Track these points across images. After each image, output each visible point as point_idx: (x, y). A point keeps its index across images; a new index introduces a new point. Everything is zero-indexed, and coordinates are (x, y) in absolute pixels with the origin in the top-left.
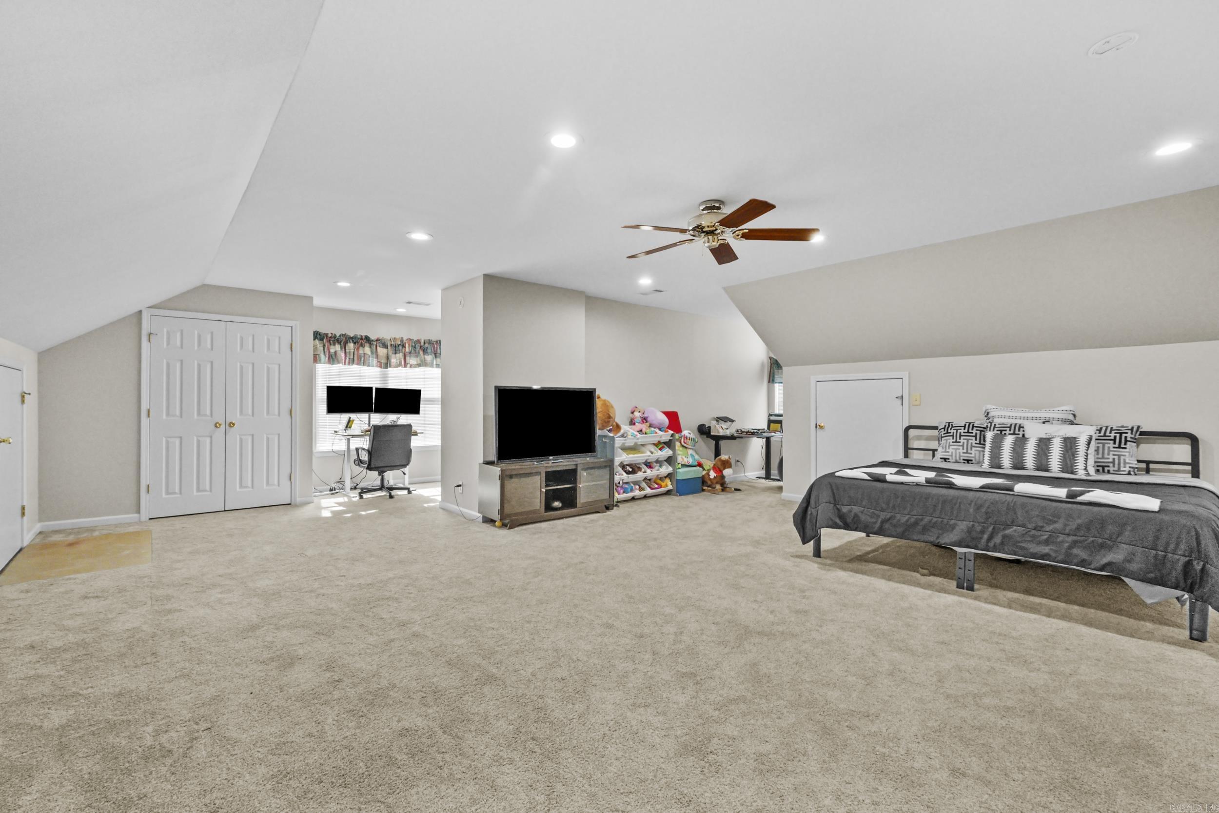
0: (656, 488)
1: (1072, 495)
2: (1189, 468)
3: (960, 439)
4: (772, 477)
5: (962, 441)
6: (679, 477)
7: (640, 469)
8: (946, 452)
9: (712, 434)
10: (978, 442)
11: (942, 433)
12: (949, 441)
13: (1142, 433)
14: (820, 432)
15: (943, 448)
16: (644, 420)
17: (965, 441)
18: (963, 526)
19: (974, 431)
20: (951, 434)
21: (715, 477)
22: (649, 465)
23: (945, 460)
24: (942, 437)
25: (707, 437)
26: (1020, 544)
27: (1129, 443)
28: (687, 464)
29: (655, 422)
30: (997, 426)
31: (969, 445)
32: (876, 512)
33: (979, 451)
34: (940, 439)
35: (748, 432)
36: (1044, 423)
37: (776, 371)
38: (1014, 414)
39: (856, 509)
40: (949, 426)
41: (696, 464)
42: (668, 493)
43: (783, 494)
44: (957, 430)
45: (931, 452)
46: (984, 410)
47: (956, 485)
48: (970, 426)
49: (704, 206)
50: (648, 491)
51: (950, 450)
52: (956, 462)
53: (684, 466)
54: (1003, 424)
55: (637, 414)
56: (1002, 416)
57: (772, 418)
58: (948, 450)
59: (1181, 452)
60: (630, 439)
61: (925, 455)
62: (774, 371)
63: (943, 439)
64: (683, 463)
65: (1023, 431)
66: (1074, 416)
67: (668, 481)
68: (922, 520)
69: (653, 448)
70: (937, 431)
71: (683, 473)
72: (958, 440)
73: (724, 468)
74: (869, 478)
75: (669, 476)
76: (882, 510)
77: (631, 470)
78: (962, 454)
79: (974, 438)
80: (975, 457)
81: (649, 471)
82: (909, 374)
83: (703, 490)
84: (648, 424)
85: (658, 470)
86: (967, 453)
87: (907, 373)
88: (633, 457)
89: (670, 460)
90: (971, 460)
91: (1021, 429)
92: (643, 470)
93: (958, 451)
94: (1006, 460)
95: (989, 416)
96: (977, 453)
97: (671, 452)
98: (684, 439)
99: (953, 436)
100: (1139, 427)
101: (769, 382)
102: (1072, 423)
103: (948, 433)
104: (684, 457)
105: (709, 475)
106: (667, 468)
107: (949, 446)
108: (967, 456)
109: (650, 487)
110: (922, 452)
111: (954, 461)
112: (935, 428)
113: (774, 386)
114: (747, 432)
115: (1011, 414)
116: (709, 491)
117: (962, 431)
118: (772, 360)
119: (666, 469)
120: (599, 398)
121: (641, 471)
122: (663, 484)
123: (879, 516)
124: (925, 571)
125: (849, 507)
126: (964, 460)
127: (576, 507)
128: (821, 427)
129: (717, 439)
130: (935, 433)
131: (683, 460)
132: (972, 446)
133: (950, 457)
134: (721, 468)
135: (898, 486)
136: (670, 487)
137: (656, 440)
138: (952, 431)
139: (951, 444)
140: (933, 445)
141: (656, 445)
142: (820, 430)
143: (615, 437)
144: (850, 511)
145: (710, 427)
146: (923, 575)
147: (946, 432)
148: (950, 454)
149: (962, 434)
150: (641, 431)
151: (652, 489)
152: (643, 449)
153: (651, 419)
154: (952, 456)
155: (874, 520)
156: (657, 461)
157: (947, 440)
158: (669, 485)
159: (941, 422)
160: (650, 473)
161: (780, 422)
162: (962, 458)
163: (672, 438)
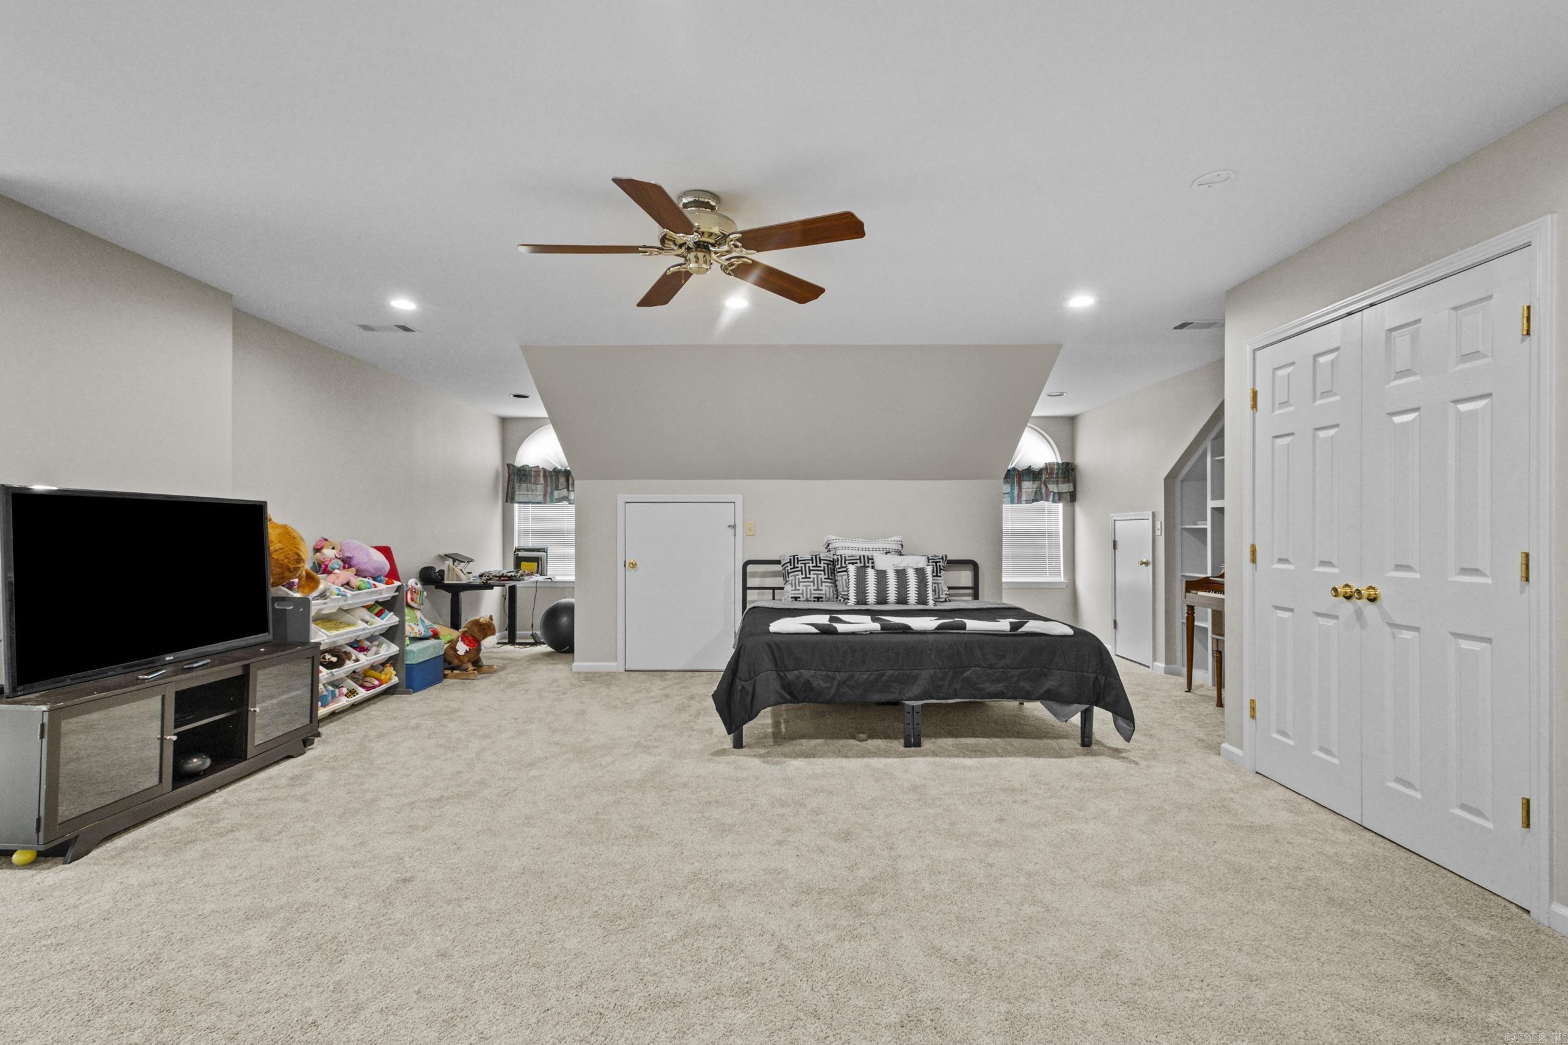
0: (374, 687)
1: (1015, 627)
2: (970, 591)
3: (810, 574)
4: (518, 641)
5: (812, 576)
6: (411, 660)
7: (348, 656)
8: (796, 590)
9: (446, 582)
10: (826, 577)
11: (789, 568)
12: (797, 577)
13: (950, 562)
14: (630, 573)
15: (792, 586)
16: (347, 563)
17: (815, 576)
18: (926, 674)
19: (822, 565)
20: (800, 569)
21: (467, 652)
22: (358, 646)
23: (796, 599)
24: (788, 573)
25: (437, 587)
26: (979, 686)
27: (942, 571)
28: (418, 636)
29: (369, 567)
30: (847, 558)
31: (820, 580)
32: (830, 673)
33: (829, 586)
34: (785, 575)
35: (502, 576)
36: (886, 553)
37: (517, 485)
38: (857, 545)
39: (807, 674)
40: (794, 560)
41: (432, 633)
42: (390, 691)
43: (574, 664)
44: (805, 564)
45: (771, 591)
46: (826, 541)
47: (912, 629)
48: (816, 559)
49: (692, 199)
50: (363, 693)
51: (801, 588)
52: (807, 600)
53: (415, 639)
54: (852, 556)
55: (328, 553)
56: (847, 547)
57: (521, 554)
58: (798, 588)
59: (964, 577)
60: (334, 600)
61: (759, 594)
62: (514, 485)
63: (790, 575)
64: (412, 635)
65: (873, 563)
66: (902, 545)
67: (390, 670)
68: (883, 675)
69: (367, 615)
70: (780, 566)
71: (418, 652)
72: (808, 576)
73: (485, 636)
74: (816, 631)
75: (393, 661)
76: (838, 670)
77: (334, 659)
78: (813, 592)
79: (822, 573)
80: (825, 594)
81: (361, 656)
82: (743, 497)
83: (445, 676)
84: (353, 570)
85: (376, 653)
86: (818, 589)
87: (741, 496)
88: (337, 636)
89: (392, 634)
90: (822, 598)
91: (870, 561)
92: (354, 658)
93: (809, 588)
94: (872, 596)
95: (830, 547)
96: (827, 589)
97: (398, 619)
98: (412, 594)
99: (801, 571)
100: (946, 556)
101: (507, 501)
102: (900, 554)
103: (794, 567)
104: (412, 624)
105: (456, 651)
106: (389, 647)
107: (799, 582)
108: (817, 593)
109: (363, 686)
110: (757, 591)
111: (804, 599)
112: (778, 562)
113: (513, 507)
114: (500, 577)
115: (854, 545)
116: (456, 677)
117: (811, 565)
118: (511, 468)
119: (389, 649)
120: (270, 520)
121: (349, 659)
122: (383, 677)
123: (834, 679)
124: (863, 736)
125: (796, 672)
126: (815, 598)
127: (246, 759)
128: (634, 565)
129: (455, 590)
130: (778, 568)
131: (413, 629)
132: (822, 582)
133: (801, 596)
134: (478, 635)
135: (849, 637)
136: (395, 680)
137: (370, 600)
138: (800, 565)
139: (801, 580)
140: (778, 582)
141: (369, 608)
142: (632, 570)
143: (310, 598)
144: (798, 677)
145: (442, 572)
146: (863, 741)
147: (792, 566)
148: (801, 592)
149: (811, 568)
150: (348, 584)
151: (368, 689)
152: (348, 617)
153: (360, 559)
154: (802, 594)
155: (829, 685)
156: (371, 638)
157: (795, 576)
158: (392, 677)
159: (784, 556)
160: (365, 660)
161: (537, 560)
162: (813, 596)
163: (397, 594)
